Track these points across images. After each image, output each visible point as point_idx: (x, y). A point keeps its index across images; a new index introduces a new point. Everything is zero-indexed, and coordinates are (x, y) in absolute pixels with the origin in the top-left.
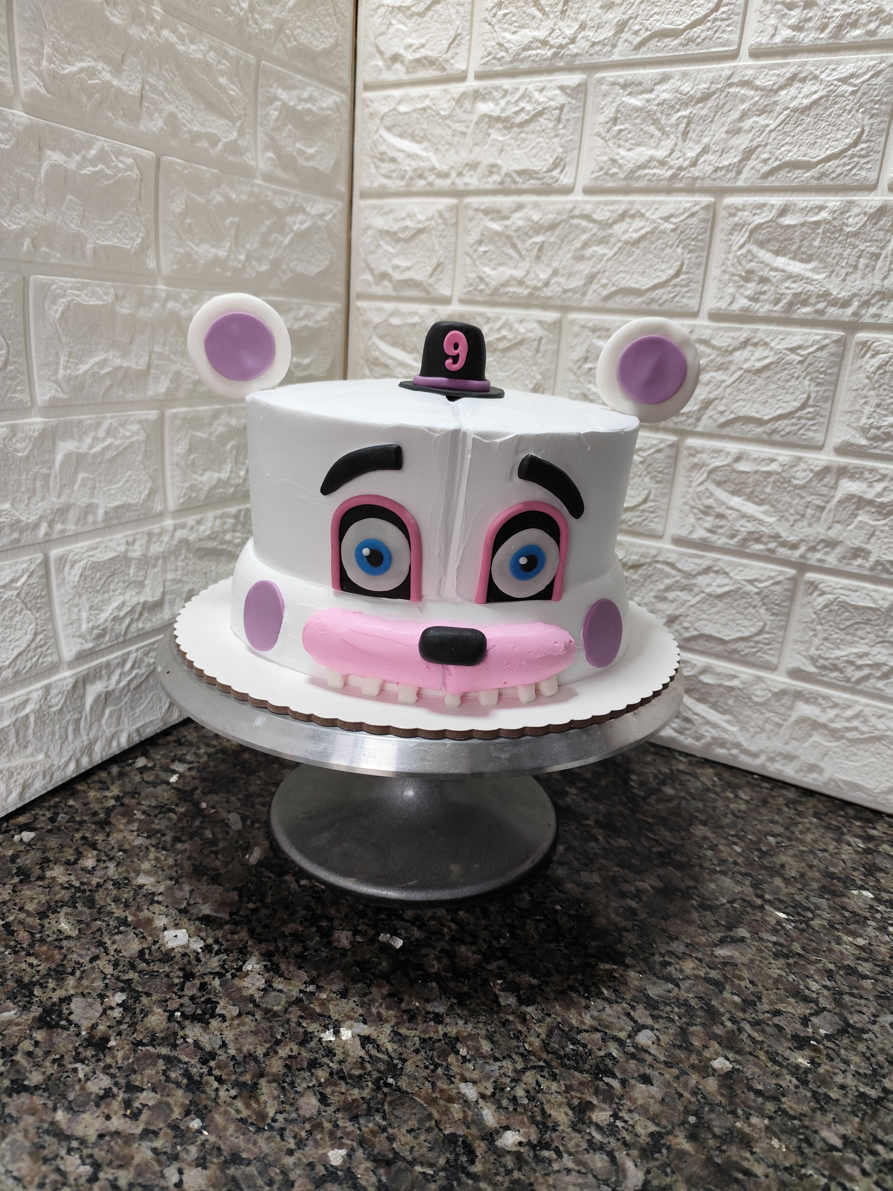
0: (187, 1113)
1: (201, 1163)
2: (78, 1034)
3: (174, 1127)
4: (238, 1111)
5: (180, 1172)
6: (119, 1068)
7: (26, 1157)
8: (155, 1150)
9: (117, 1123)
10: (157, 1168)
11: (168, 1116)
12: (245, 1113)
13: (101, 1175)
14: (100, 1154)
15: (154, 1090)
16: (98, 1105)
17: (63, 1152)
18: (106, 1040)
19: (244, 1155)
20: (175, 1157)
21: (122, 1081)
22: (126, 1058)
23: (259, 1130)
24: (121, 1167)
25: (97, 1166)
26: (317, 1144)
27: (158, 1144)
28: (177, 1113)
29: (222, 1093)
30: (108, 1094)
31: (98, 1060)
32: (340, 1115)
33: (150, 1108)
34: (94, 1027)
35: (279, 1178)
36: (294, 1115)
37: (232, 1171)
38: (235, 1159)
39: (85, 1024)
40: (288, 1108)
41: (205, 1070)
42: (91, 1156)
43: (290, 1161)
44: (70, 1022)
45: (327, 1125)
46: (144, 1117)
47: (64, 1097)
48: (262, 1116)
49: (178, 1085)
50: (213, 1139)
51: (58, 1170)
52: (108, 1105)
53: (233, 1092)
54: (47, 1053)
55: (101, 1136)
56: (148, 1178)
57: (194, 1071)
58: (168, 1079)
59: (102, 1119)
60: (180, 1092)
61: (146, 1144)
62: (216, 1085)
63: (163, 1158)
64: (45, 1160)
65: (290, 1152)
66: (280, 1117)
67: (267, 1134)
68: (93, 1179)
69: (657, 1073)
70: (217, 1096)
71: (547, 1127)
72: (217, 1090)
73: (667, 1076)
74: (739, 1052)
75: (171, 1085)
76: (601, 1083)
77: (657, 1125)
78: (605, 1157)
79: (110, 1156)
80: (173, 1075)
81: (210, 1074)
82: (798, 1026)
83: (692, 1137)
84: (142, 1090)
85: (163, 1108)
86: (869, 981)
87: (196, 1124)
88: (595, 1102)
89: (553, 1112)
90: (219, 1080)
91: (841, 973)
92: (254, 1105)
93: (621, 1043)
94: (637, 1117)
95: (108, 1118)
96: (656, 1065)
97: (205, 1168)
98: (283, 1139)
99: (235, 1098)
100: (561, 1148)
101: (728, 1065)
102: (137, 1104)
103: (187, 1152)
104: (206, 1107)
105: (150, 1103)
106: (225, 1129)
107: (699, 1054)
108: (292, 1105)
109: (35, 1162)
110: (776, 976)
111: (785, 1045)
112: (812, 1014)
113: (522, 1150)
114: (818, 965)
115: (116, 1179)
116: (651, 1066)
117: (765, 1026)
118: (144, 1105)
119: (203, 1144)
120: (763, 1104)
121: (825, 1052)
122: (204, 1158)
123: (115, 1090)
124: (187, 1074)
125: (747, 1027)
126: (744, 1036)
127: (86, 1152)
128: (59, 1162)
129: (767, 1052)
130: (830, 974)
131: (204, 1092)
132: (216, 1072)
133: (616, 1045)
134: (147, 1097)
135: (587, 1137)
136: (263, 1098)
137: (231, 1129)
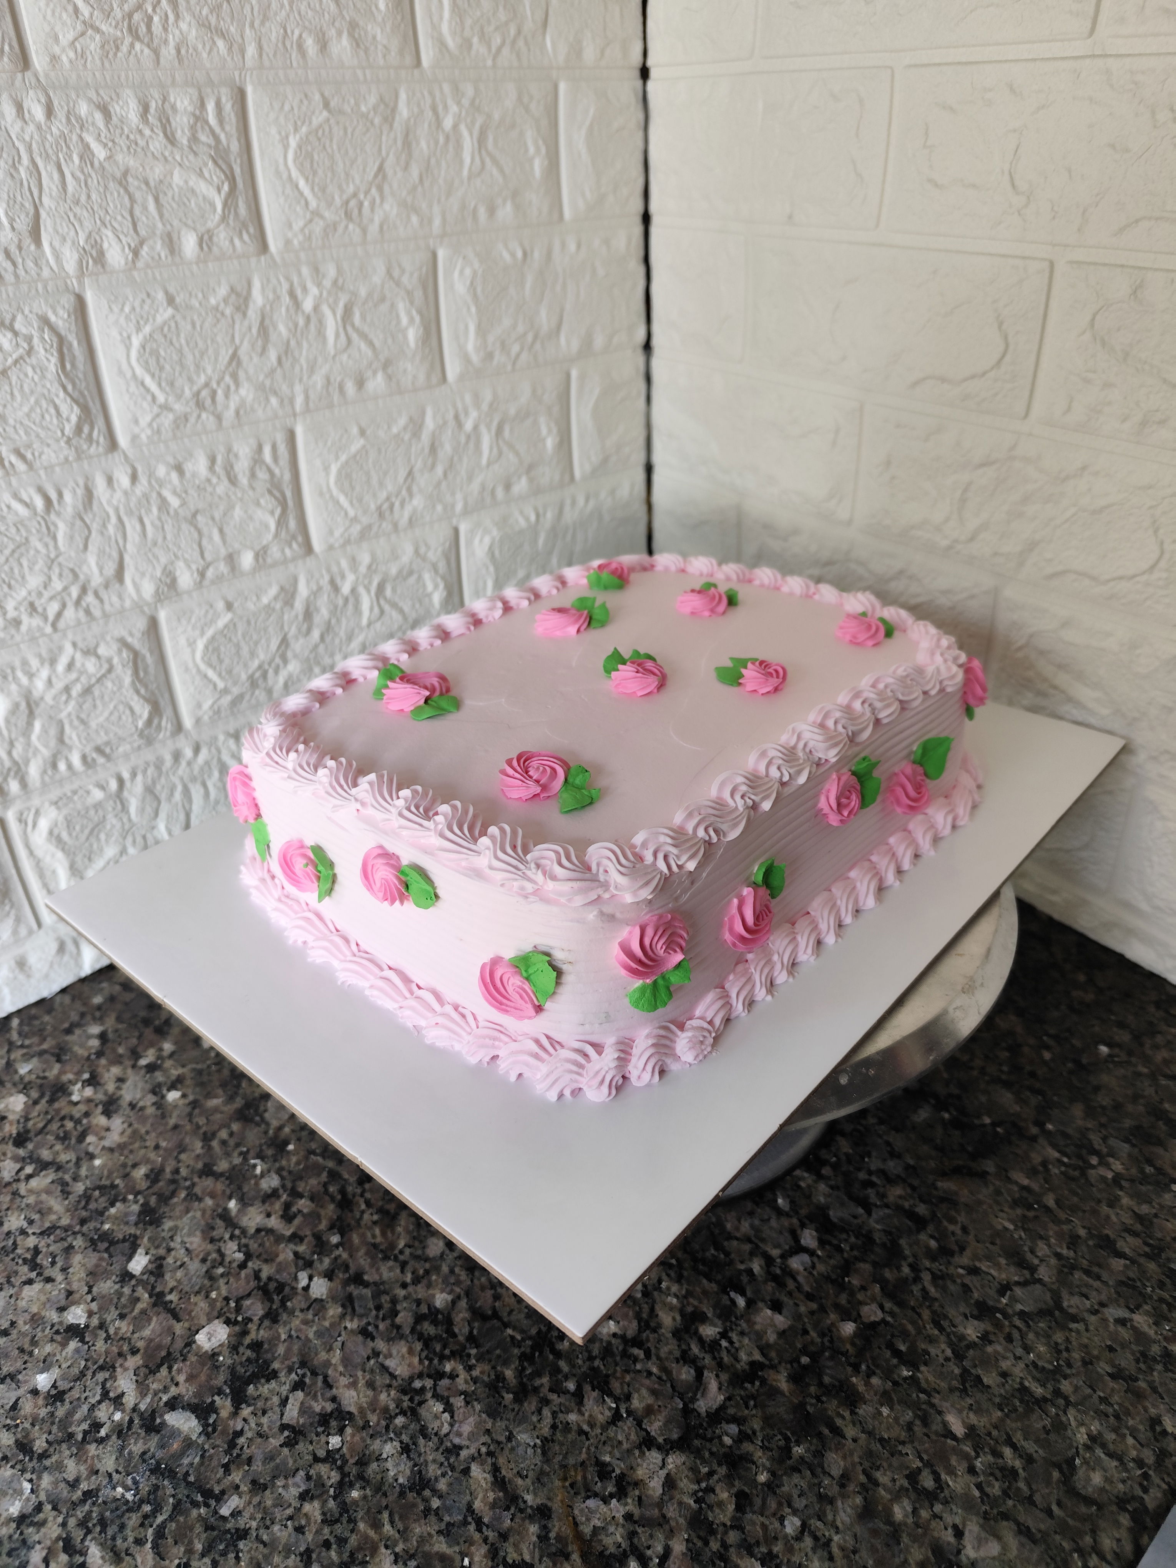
0: (331, 1227)
1: (329, 1275)
2: (266, 1133)
3: (318, 1237)
4: (374, 1236)
5: (311, 1278)
6: (290, 1172)
7: (198, 1233)
8: (296, 1254)
9: (274, 1222)
10: (293, 1270)
11: (316, 1226)
12: (379, 1239)
13: (250, 1264)
14: (254, 1246)
15: (312, 1199)
16: (264, 1202)
17: (227, 1236)
18: (287, 1143)
19: (366, 1277)
20: (309, 1264)
21: (289, 1185)
22: (298, 1163)
23: (386, 1258)
24: (266, 1261)
25: (248, 1256)
26: (429, 1286)
27: (301, 1249)
28: (323, 1225)
29: (366, 1216)
30: (274, 1194)
31: (275, 1161)
32: (459, 1263)
33: (304, 1215)
34: (280, 1128)
35: (387, 1306)
36: (419, 1252)
37: (351, 1288)
38: (358, 1279)
39: (275, 1123)
40: (417, 1244)
41: (359, 1191)
42: (246, 1246)
43: (402, 1293)
44: (263, 1120)
45: (445, 1269)
46: (297, 1221)
47: (240, 1188)
48: (392, 1246)
49: (333, 1199)
50: (345, 1256)
51: (219, 1251)
52: (272, 1204)
53: (375, 1217)
54: (238, 1145)
55: (258, 1231)
56: (284, 1277)
57: (350, 1189)
58: (326, 1192)
59: (263, 1216)
60: (332, 1207)
61: (292, 1246)
62: (363, 1207)
63: (301, 1262)
64: (212, 1240)
65: (404, 1286)
66: (408, 1251)
67: (391, 1263)
68: (243, 1266)
69: (791, 1302)
70: (361, 1217)
71: (648, 1326)
72: (363, 1212)
73: (802, 1309)
74: (901, 1304)
75: (327, 1198)
76: (726, 1297)
77: (763, 1354)
78: (692, 1371)
79: (261, 1250)
80: (331, 1189)
81: (362, 1195)
82: (992, 1293)
83: (795, 1379)
84: (301, 1196)
85: (314, 1216)
86: (1122, 1262)
87: (335, 1239)
88: (710, 1315)
89: (660, 1314)
90: (368, 1204)
91: (1091, 1243)
92: (389, 1234)
93: (769, 1260)
94: (746, 1341)
95: (269, 1215)
96: (796, 1294)
97: (330, 1279)
98: (402, 1272)
99: (375, 1223)
100: (653, 1351)
101: (879, 1315)
102: (294, 1209)
103: (321, 1261)
104: (349, 1225)
105: (305, 1211)
106: (357, 1250)
107: (852, 1294)
108: (421, 1242)
109: (204, 1239)
110: (1000, 1227)
111: (962, 1310)
112: (1018, 1283)
113: (613, 1341)
114: (1065, 1227)
115: (260, 1271)
116: (790, 1294)
117: (949, 1283)
118: (300, 1211)
119: (336, 1259)
120: (896, 1366)
121: (1007, 1330)
122: (333, 1271)
123: (281, 1191)
124: (343, 1191)
125: (926, 1277)
126: (916, 1289)
127: (243, 1241)
128: (222, 1244)
129: (934, 1312)
130: (1073, 1241)
131: (351, 1211)
132: (368, 1195)
133: (763, 1262)
134: (303, 1204)
135: (684, 1347)
136: (399, 1229)
137: (362, 1252)
